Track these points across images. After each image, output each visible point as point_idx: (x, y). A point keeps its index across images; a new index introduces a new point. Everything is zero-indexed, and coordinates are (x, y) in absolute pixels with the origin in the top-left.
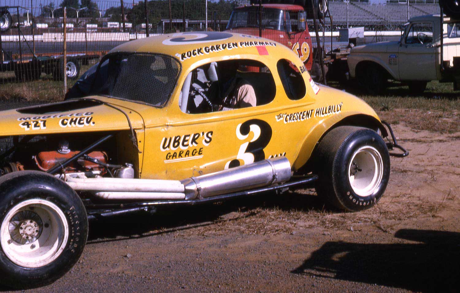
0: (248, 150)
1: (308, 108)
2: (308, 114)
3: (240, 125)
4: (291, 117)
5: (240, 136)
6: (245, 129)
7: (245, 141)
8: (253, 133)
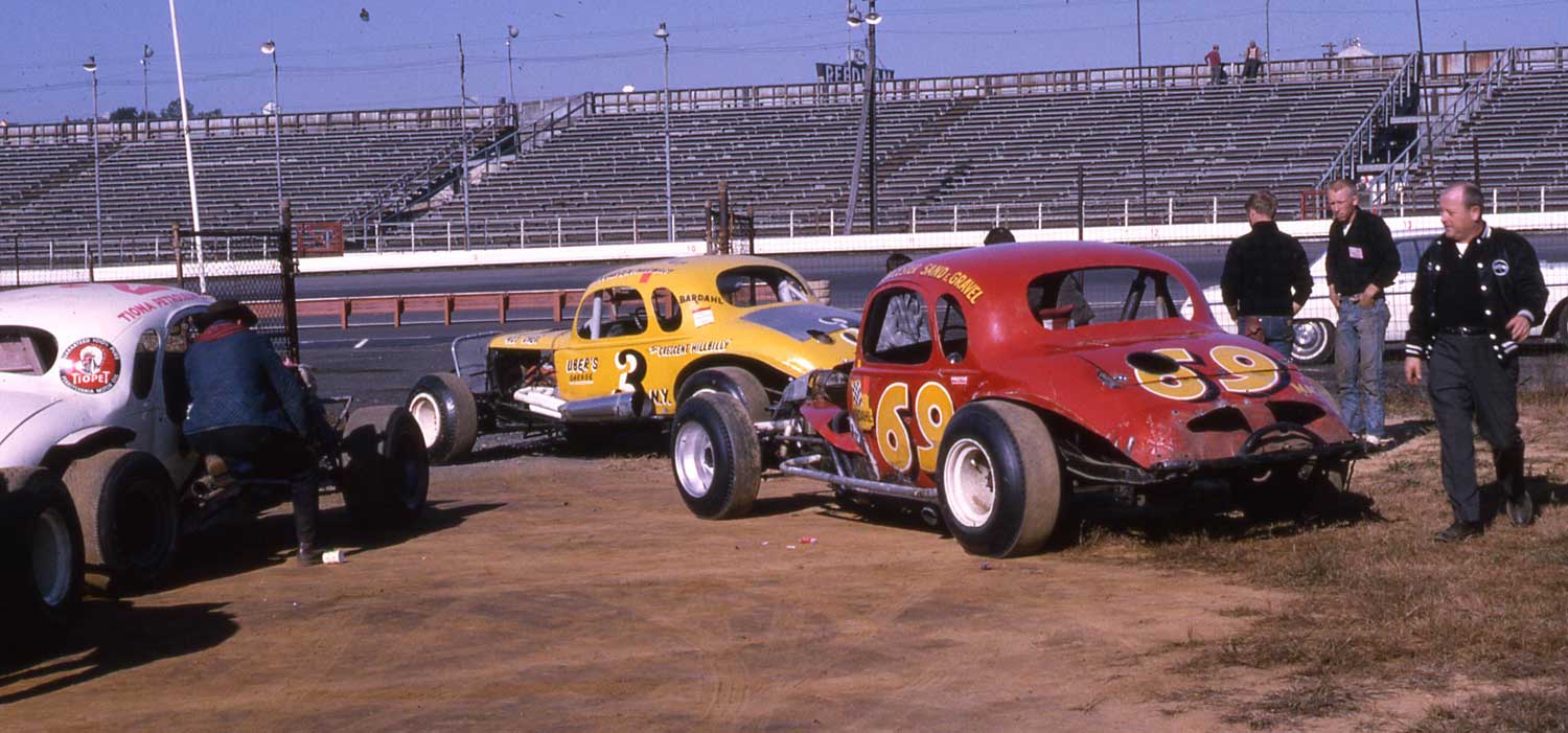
0: (627, 382)
1: (684, 343)
2: (683, 349)
3: (618, 354)
4: (666, 350)
5: (620, 366)
6: (623, 360)
7: (624, 370)
8: (629, 364)
